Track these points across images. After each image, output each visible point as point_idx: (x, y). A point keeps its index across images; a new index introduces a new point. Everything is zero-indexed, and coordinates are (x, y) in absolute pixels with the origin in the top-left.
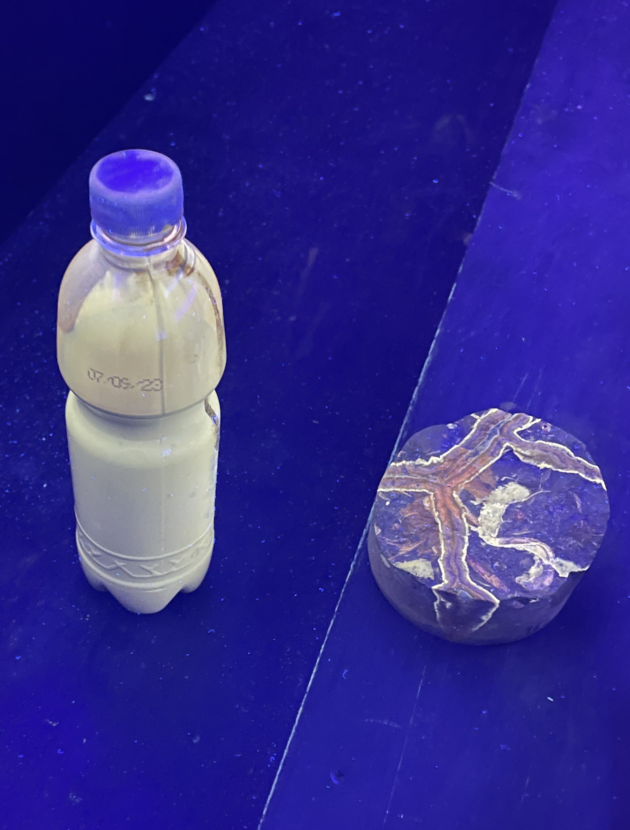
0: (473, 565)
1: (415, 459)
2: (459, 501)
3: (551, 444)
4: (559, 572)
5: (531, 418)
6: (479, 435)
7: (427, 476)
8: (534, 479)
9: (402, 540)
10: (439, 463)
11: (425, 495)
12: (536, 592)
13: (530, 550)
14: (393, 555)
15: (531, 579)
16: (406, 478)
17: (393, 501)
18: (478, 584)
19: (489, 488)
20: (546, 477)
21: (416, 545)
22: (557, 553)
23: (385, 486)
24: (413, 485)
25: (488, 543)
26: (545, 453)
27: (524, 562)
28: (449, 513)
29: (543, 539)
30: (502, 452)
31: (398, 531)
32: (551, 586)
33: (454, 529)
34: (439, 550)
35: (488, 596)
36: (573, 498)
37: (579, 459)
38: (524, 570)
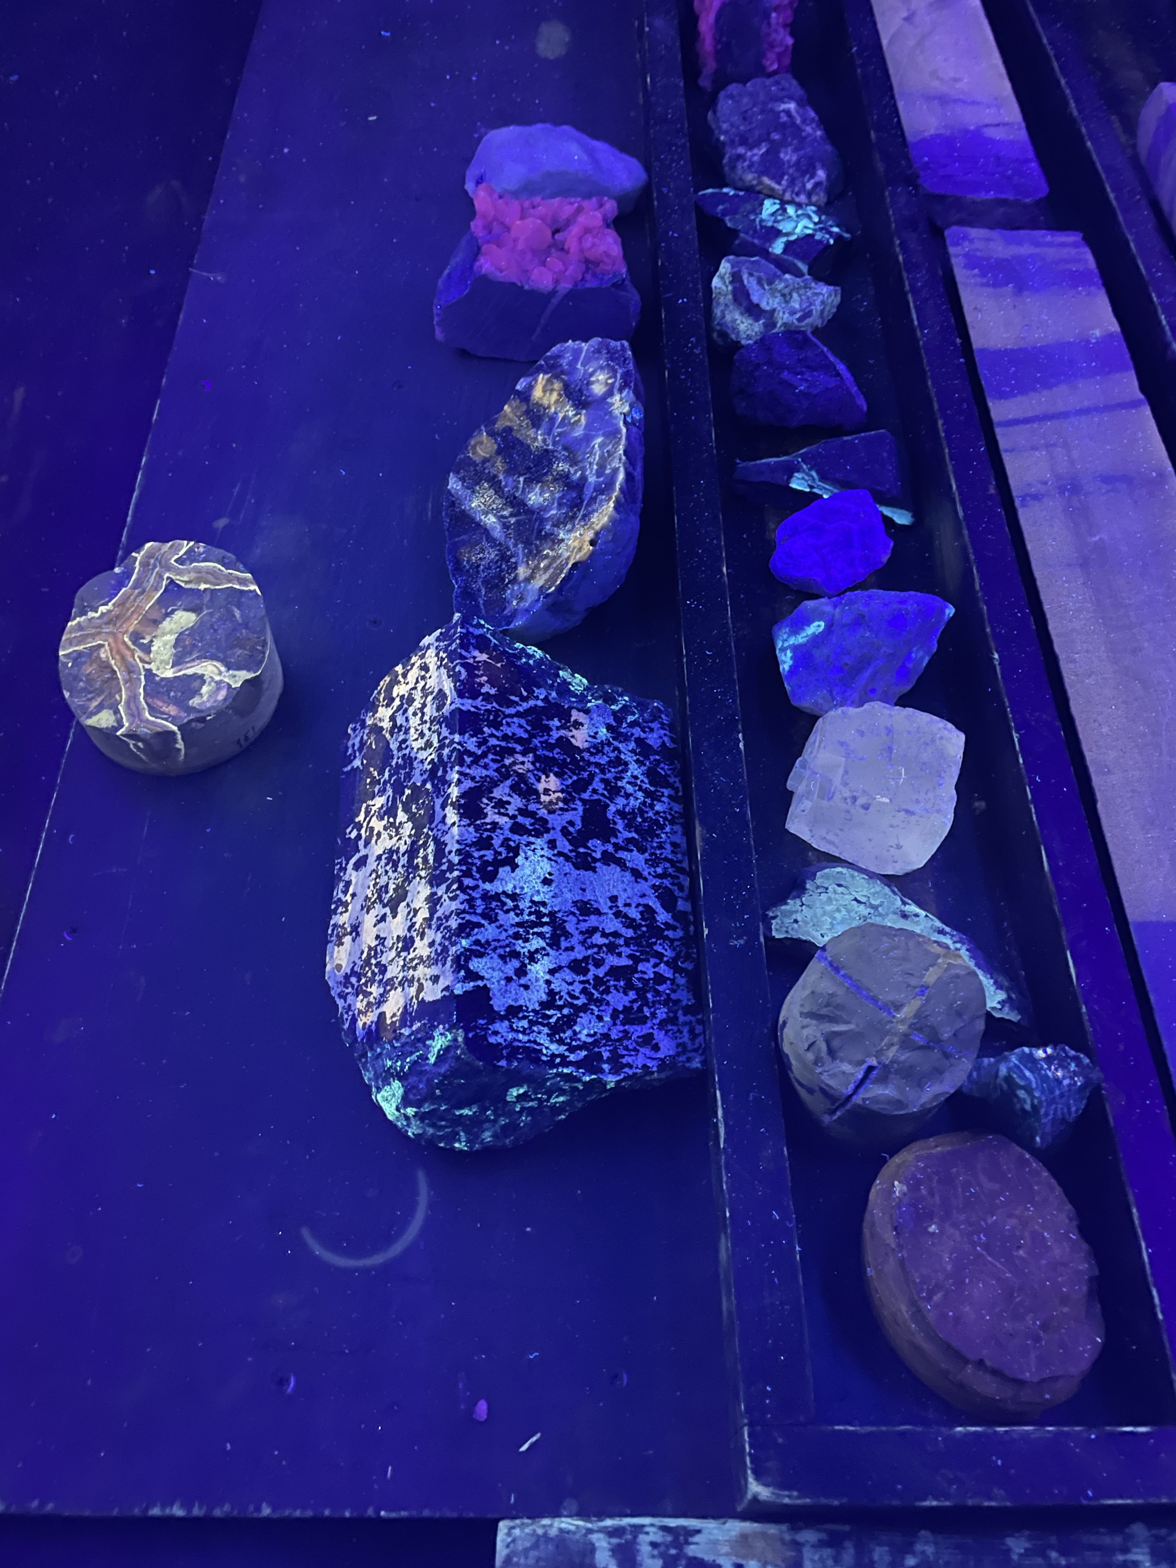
0: (150, 701)
1: (85, 614)
2: (129, 643)
3: (203, 564)
4: (231, 683)
5: (186, 542)
6: (144, 571)
7: (100, 627)
8: (198, 602)
9: (89, 696)
10: (109, 611)
11: (101, 646)
12: (209, 709)
13: (200, 672)
14: (85, 713)
15: (205, 698)
16: (81, 635)
17: (75, 660)
18: (157, 717)
19: (156, 623)
20: (207, 598)
21: (102, 697)
22: (229, 667)
23: (64, 649)
24: (89, 640)
25: (163, 676)
26: (199, 575)
27: (196, 684)
28: (123, 658)
29: (213, 658)
30: (164, 583)
31: (84, 689)
32: (225, 699)
33: (130, 672)
34: (121, 697)
35: (165, 726)
36: (233, 611)
37: (231, 571)
38: (196, 692)
